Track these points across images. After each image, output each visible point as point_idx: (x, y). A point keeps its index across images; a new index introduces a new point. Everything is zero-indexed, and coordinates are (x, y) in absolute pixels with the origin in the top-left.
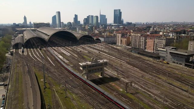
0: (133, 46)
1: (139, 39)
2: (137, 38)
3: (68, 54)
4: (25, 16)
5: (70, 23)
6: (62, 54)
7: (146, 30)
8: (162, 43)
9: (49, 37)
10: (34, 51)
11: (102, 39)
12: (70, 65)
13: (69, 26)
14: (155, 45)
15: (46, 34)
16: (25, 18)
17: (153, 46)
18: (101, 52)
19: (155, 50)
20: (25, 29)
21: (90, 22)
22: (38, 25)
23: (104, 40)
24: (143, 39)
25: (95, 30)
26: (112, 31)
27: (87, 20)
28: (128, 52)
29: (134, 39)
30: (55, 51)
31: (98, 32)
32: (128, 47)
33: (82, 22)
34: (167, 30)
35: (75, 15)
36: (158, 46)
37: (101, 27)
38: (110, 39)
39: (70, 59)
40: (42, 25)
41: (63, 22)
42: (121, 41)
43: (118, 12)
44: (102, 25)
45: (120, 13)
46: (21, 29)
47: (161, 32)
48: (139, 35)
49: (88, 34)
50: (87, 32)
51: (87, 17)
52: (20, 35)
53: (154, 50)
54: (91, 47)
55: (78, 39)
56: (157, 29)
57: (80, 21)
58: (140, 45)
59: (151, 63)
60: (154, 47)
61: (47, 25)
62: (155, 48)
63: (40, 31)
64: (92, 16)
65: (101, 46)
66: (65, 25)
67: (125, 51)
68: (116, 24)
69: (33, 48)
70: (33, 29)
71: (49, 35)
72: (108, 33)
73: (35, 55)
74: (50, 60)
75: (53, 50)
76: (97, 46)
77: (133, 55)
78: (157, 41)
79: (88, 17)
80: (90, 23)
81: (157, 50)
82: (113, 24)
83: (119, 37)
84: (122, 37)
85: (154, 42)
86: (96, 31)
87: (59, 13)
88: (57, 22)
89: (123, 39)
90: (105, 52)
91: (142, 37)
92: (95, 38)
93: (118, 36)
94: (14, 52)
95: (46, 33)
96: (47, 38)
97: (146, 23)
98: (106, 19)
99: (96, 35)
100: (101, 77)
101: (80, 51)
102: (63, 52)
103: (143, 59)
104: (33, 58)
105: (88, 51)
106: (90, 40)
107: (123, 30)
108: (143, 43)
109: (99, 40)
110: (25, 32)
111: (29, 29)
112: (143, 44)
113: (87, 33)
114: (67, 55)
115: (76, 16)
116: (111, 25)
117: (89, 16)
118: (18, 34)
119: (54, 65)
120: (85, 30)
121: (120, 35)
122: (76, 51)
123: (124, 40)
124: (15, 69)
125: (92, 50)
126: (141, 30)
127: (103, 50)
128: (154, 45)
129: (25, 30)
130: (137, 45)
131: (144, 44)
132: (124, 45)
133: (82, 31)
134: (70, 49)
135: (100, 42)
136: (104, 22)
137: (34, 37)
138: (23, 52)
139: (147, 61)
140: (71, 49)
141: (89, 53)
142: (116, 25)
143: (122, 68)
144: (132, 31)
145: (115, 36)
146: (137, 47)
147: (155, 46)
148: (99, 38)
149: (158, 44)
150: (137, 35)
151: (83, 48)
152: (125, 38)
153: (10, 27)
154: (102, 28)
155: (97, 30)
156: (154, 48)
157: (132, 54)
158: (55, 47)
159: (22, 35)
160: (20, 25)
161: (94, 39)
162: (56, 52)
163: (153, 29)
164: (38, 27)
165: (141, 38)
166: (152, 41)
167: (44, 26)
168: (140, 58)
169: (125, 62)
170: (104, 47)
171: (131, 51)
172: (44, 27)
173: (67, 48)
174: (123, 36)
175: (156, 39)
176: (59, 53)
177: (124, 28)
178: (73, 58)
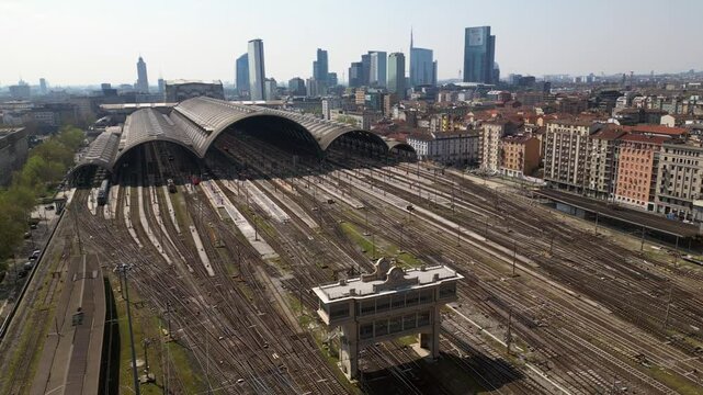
0: (555, 176)
1: (581, 150)
2: (574, 144)
3: (279, 215)
4: (141, 59)
5: (300, 81)
6: (254, 214)
7: (596, 105)
8: (696, 171)
9: (212, 137)
10: (146, 198)
11: (421, 148)
12: (281, 271)
13: (295, 93)
14: (660, 174)
15: (201, 128)
16: (141, 66)
17: (649, 180)
18: (417, 208)
19: (661, 199)
20: (134, 105)
21: (375, 76)
22: (181, 91)
23: (430, 149)
24: (599, 149)
25: (392, 105)
26: (458, 114)
27: (361, 70)
28: (538, 207)
29: (558, 147)
30: (226, 201)
31: (403, 117)
32: (533, 179)
33: (343, 79)
34: (689, 104)
35: (320, 52)
36: (673, 180)
37: (414, 96)
38: (455, 147)
39: (285, 238)
40: (195, 90)
41: (273, 80)
42: (502, 153)
43: (482, 35)
44: (418, 89)
45: (490, 41)
46: (118, 106)
47: (666, 113)
48: (583, 130)
49: (365, 124)
50: (361, 118)
51: (363, 57)
52: (110, 130)
53: (651, 198)
54: (375, 183)
55: (324, 148)
56: (646, 104)
57: (335, 75)
58: (585, 175)
59: (659, 272)
60: (653, 184)
61: (215, 91)
62: (658, 191)
63: (186, 113)
64: (382, 55)
65: (415, 177)
66: (282, 90)
67: (524, 201)
68: (475, 84)
69: (145, 186)
70: (163, 105)
71: (211, 132)
72: (445, 122)
73: (144, 220)
74: (199, 245)
75: (222, 194)
76: (400, 175)
77: (563, 224)
78: (670, 159)
79: (367, 58)
80: (372, 80)
81: (669, 200)
82: (463, 84)
83: (490, 137)
84: (503, 137)
85: (656, 162)
86: (396, 111)
87: (258, 44)
88: (253, 78)
89: (510, 145)
90: (435, 207)
91: (595, 142)
92: (391, 143)
93: (487, 134)
94: (69, 201)
95: (201, 123)
96: (201, 142)
97: (589, 79)
98: (435, 64)
99: (394, 129)
100: (423, 353)
101: (331, 202)
102: (261, 203)
103: (616, 248)
104: (132, 232)
105: (364, 202)
106: (371, 150)
107: (502, 106)
108: (603, 165)
109: (410, 149)
110: (129, 119)
111: (149, 105)
112: (603, 171)
113: (359, 122)
114: (275, 220)
115: (322, 55)
116: (452, 88)
117: (370, 52)
118: (104, 124)
119: (210, 270)
120: (354, 109)
121: (496, 130)
122: (314, 201)
123: (515, 150)
124: (40, 288)
125: (378, 194)
126: (575, 108)
127: (425, 195)
128: (654, 177)
129: (135, 109)
130: (572, 174)
131: (607, 168)
132: (514, 172)
133: (341, 112)
134: (288, 188)
135: (414, 160)
136: (425, 74)
137: (150, 138)
139: (638, 260)
140: (295, 193)
141: (368, 208)
142: (473, 88)
143: (522, 297)
144: (539, 111)
145: (474, 134)
146: (571, 180)
147: (659, 182)
148: (409, 142)
149: (673, 172)
150: (572, 129)
151: (343, 185)
152: (520, 140)
153: (85, 97)
154: (419, 99)
155: (400, 108)
156: (652, 191)
157: (560, 217)
158: (230, 178)
159: (117, 129)
160: (119, 93)
161: (387, 147)
162: (234, 203)
163: (630, 102)
164: (180, 100)
165: (591, 146)
166: (646, 158)
167: (202, 94)
168: (597, 238)
169: (535, 265)
170: (429, 182)
171: (553, 205)
172: (202, 98)
173: (277, 187)
174: (509, 132)
175: (663, 150)
176: (241, 209)
177: (507, 98)
178: (299, 237)
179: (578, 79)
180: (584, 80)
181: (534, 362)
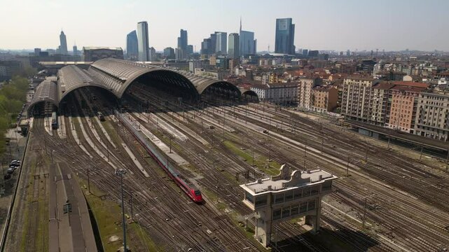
0: (349, 112)
2: (362, 92)
3: (180, 136)
4: (62, 32)
5: (171, 50)
6: (162, 135)
7: (362, 69)
8: (442, 109)
9: (126, 85)
10: (85, 124)
11: (261, 94)
12: (194, 173)
13: (168, 58)
14: (418, 111)
15: (116, 78)
16: (63, 37)
17: (411, 114)
18: (270, 132)
19: (419, 126)
20: (62, 63)
21: (219, 48)
22: (96, 54)
23: (267, 94)
24: (378, 96)
25: (234, 66)
26: (279, 73)
27: (210, 44)
28: (346, 132)
29: (350, 94)
30: (142, 127)
31: (244, 74)
32: (333, 114)
34: (419, 69)
35: (182, 31)
36: (426, 115)
37: (245, 61)
38: (282, 93)
39: (189, 151)
40: (104, 54)
41: (153, 49)
42: (313, 98)
43: (286, 24)
44: (246, 57)
45: (292, 27)
46: (52, 63)
47: (406, 74)
48: (367, 84)
49: (219, 78)
50: (216, 74)
51: (212, 35)
52: (49, 79)
53: (412, 126)
54: (237, 116)
55: (200, 92)
56: (393, 68)
57: (192, 46)
58: (368, 111)
60: (413, 117)
61: (116, 54)
62: (417, 121)
63: (100, 68)
65: (262, 112)
66: (159, 55)
67: (336, 128)
68: (282, 55)
69: (82, 116)
70: (83, 63)
71: (125, 81)
72: (272, 77)
73: (88, 140)
74: (133, 157)
75: (138, 123)
77: (365, 142)
79: (214, 36)
80: (217, 51)
81: (424, 127)
82: (275, 55)
83: (305, 87)
84: (314, 88)
85: (415, 104)
86: (237, 70)
87: (145, 25)
88: (141, 48)
89: (318, 93)
90: (282, 132)
91: (376, 91)
92: (243, 90)
93: (303, 85)
94: (31, 126)
95: (116, 75)
96: (118, 88)
98: (255, 42)
99: (241, 80)
100: (309, 229)
101: (212, 128)
102: (166, 128)
103: (404, 157)
104: (82, 147)
105: (234, 128)
106: (228, 94)
107: (303, 68)
108: (381, 106)
109: (253, 94)
110: (61, 71)
111: (73, 63)
113: (215, 76)
114: (178, 140)
115: (184, 34)
116: (267, 56)
117: (216, 33)
118: (44, 75)
119: (145, 172)
120: (211, 68)
121: (310, 83)
122: (202, 128)
123: (322, 96)
124: (28, 187)
125: (242, 123)
126: (349, 70)
128: (415, 113)
129: (63, 65)
130: (360, 111)
132: (321, 109)
133: (202, 70)
134: (181, 119)
135: (256, 101)
136: (249, 48)
137: (85, 85)
138: (55, 127)
140: (186, 121)
141: (237, 132)
142: (281, 57)
144: (328, 72)
145: (294, 85)
146: (359, 115)
147: (418, 116)
148: (252, 89)
149: (427, 110)
150: (361, 83)
152: (325, 89)
153: (26, 57)
154: (248, 63)
155: (240, 69)
156: (413, 122)
157: (362, 138)
158: (140, 112)
159: (54, 78)
160: (50, 54)
161: (240, 92)
162: (146, 127)
163: (382, 67)
164: (94, 60)
165: (373, 93)
166: (409, 101)
167: (109, 56)
168: (390, 151)
171: (356, 130)
172: (110, 59)
173: (174, 118)
175: (420, 96)
177: (305, 63)
178: (198, 151)
179: (342, 53)
180: (345, 54)
181: (382, 233)
